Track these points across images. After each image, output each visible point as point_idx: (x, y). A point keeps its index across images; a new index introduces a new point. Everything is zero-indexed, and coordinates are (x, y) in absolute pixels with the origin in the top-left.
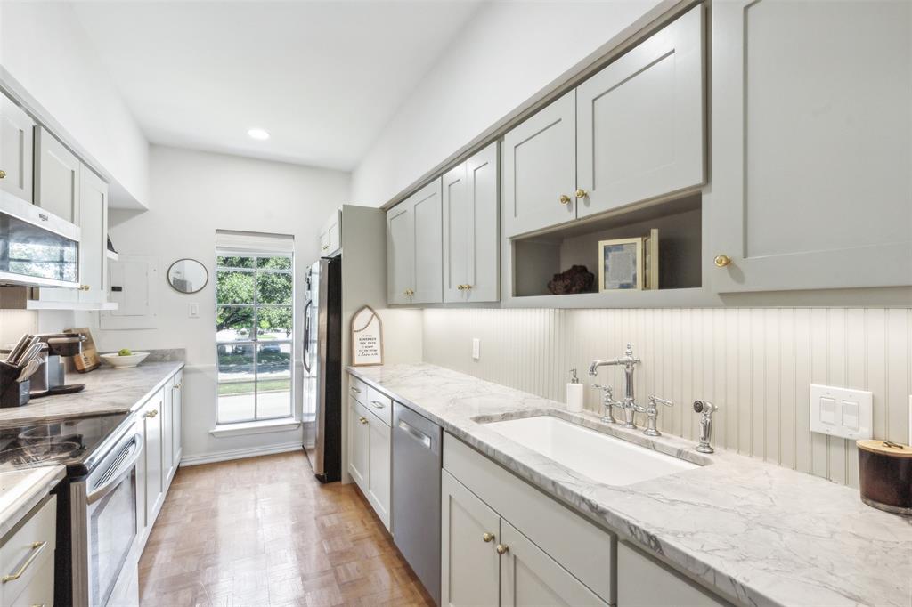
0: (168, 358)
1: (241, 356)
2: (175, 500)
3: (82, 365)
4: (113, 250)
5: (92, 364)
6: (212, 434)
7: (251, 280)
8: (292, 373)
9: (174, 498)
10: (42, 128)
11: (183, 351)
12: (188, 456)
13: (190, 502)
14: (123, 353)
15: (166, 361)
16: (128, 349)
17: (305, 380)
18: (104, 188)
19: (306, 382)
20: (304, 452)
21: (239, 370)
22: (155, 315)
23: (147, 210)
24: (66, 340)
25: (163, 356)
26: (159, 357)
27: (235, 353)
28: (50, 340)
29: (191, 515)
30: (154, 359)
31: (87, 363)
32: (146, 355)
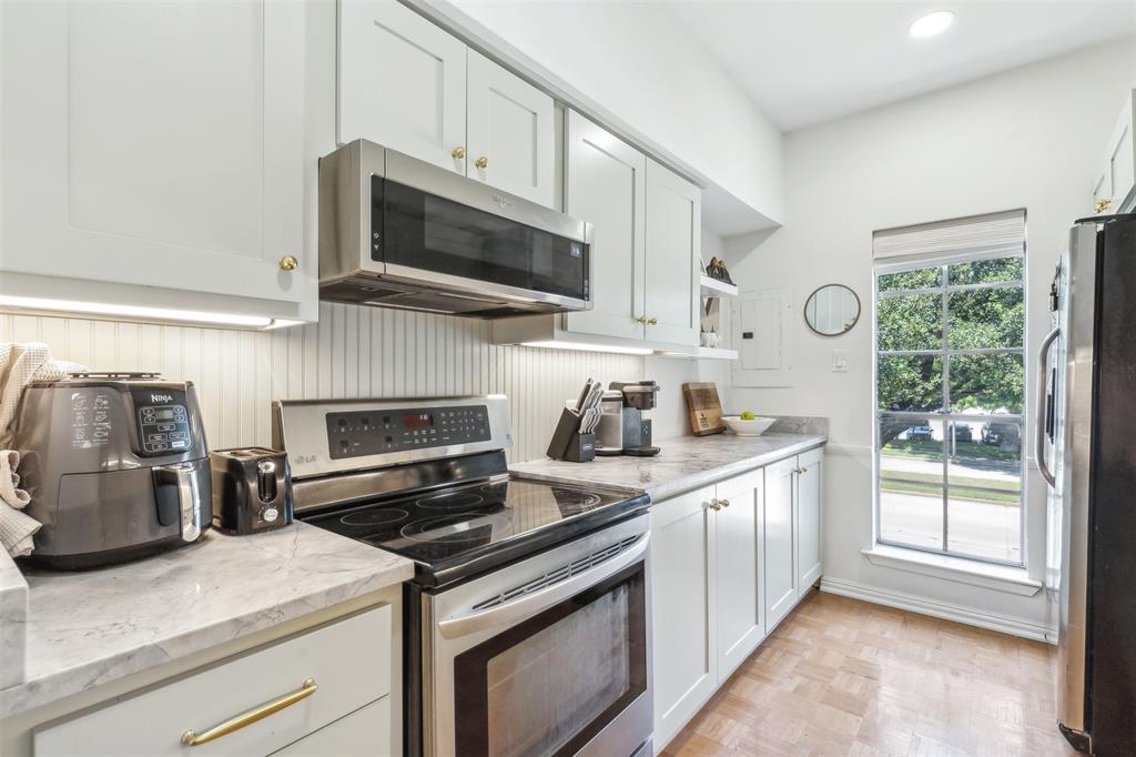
0: (804, 429)
1: (994, 448)
2: (787, 641)
3: (697, 427)
4: (731, 283)
5: (711, 427)
6: (867, 556)
7: (991, 329)
8: (1023, 480)
9: (791, 637)
10: (571, 110)
11: (825, 421)
12: (831, 579)
13: (808, 655)
14: (745, 416)
15: (802, 433)
16: (752, 411)
17: (1049, 499)
18: (695, 193)
19: (1051, 501)
20: (1044, 648)
21: (995, 468)
22: (790, 369)
23: (781, 226)
24: (639, 388)
25: (799, 426)
26: (794, 427)
27: (986, 442)
28: (626, 389)
29: (798, 680)
30: (781, 429)
31: (704, 426)
32: (771, 421)
